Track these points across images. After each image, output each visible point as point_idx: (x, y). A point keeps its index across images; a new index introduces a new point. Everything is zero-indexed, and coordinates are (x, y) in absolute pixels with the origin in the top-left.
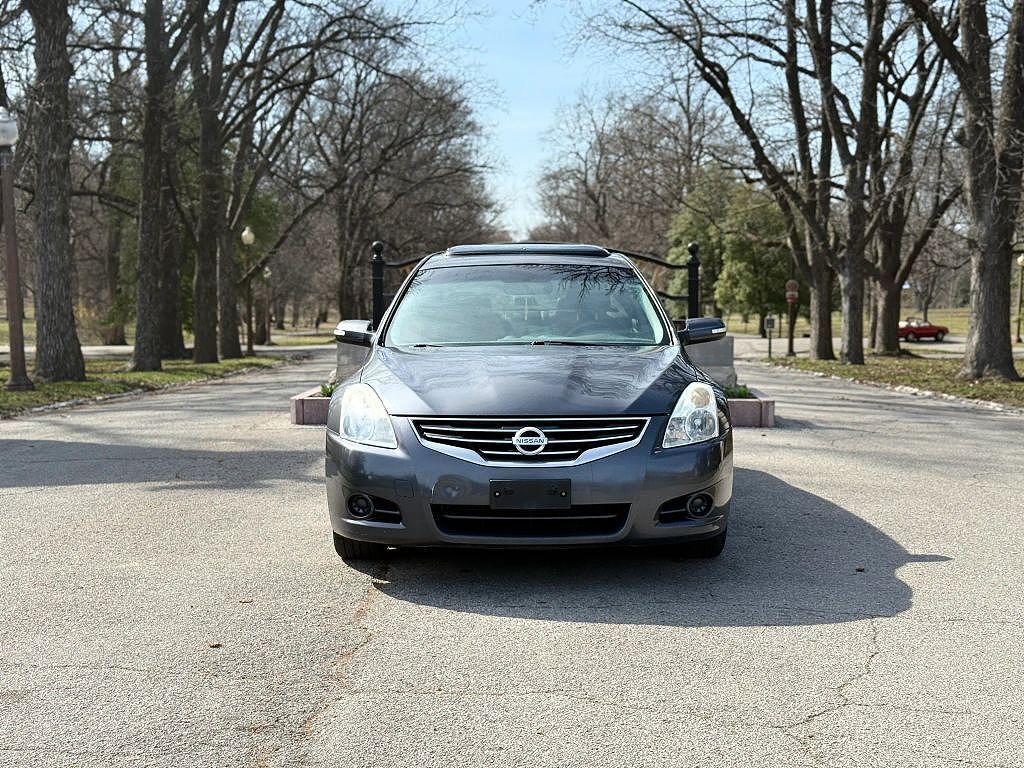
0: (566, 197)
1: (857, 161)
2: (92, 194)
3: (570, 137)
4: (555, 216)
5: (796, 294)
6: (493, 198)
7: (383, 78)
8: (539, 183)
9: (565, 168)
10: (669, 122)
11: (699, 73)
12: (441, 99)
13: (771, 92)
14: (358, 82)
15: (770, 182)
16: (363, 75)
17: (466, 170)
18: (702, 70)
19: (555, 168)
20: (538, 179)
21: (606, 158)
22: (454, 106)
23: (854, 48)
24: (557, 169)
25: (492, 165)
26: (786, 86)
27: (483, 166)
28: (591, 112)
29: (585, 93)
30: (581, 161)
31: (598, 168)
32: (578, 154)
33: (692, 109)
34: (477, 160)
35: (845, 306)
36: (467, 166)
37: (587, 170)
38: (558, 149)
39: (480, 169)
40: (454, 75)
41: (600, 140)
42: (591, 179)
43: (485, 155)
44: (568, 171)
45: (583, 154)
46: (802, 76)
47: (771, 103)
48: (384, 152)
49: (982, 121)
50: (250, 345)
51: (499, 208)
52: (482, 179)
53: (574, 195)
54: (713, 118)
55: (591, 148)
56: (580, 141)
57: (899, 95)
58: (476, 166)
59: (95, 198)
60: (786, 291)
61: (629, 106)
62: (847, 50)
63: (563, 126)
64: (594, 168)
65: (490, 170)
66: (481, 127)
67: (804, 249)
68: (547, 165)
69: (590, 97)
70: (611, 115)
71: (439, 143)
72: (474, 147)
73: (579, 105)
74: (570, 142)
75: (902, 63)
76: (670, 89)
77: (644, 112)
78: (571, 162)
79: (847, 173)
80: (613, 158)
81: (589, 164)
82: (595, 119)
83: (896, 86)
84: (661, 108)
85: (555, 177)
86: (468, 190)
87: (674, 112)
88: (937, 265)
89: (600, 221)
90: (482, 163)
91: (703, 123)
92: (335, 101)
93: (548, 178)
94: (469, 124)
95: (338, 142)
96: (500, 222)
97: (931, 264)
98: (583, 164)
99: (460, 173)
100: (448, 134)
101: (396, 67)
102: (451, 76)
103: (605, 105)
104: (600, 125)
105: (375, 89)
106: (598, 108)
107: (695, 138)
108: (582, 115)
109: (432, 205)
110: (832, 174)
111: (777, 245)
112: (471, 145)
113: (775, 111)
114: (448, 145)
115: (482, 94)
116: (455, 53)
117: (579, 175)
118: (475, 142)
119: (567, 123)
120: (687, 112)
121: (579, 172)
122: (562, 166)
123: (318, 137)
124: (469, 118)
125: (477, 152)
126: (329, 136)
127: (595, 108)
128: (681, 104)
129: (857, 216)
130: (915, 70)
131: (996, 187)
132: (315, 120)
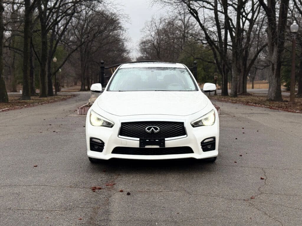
0: (148, 48)
1: (236, 38)
2: (7, 47)
3: (149, 31)
4: (145, 54)
5: (217, 77)
6: (127, 49)
7: (94, 13)
9: (148, 40)
10: (178, 26)
11: (189, 12)
13: (209, 18)
15: (210, 44)
16: (88, 12)
17: (118, 41)
19: (145, 40)
20: (140, 43)
21: (160, 37)
22: (116, 21)
23: (234, 5)
25: (126, 39)
26: (214, 16)
27: (124, 39)
28: (155, 23)
29: (153, 17)
30: (152, 38)
31: (157, 40)
32: (151, 35)
33: (186, 23)
34: (122, 37)
36: (119, 39)
38: (145, 34)
39: (123, 40)
41: (158, 32)
42: (155, 43)
43: (124, 36)
45: (153, 36)
46: (219, 13)
47: (209, 21)
48: (94, 35)
49: (273, 26)
50: (56, 92)
51: (128, 52)
52: (123, 43)
53: (150, 48)
54: (191, 25)
55: (155, 34)
56: (152, 32)
57: (246, 19)
58: (122, 39)
59: (8, 48)
60: (214, 76)
61: (167, 21)
62: (232, 5)
63: (147, 27)
65: (126, 41)
66: (124, 28)
68: (142, 39)
69: (155, 19)
70: (161, 24)
71: (110, 32)
73: (152, 21)
75: (247, 10)
76: (179, 17)
77: (171, 23)
78: (149, 38)
79: (232, 41)
80: (162, 37)
81: (155, 39)
82: (157, 25)
83: (246, 16)
84: (176, 22)
85: (145, 43)
86: (119, 46)
87: (180, 23)
88: (257, 68)
89: (158, 56)
91: (189, 27)
92: (79, 19)
93: (142, 43)
94: (119, 27)
95: (81, 31)
96: (128, 56)
97: (255, 68)
99: (117, 41)
100: (113, 30)
101: (98, 9)
102: (115, 13)
103: (159, 21)
104: (158, 27)
105: (91, 16)
106: (157, 22)
107: (186, 31)
108: (153, 24)
109: (109, 51)
110: (228, 41)
111: (212, 62)
113: (210, 23)
114: (113, 33)
115: (124, 18)
116: (116, 6)
118: (121, 32)
119: (148, 26)
120: (184, 23)
121: (152, 41)
123: (74, 30)
124: (119, 25)
125: (122, 35)
126: (78, 29)
127: (156, 22)
128: (182, 21)
129: (235, 54)
130: (251, 11)
131: (278, 45)
132: (73, 25)
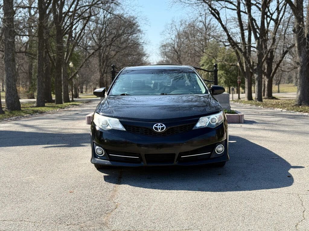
0: (168, 52)
1: (260, 39)
2: (23, 52)
3: (169, 34)
4: (165, 58)
5: (240, 80)
6: (146, 53)
7: (112, 16)
8: (160, 48)
9: (168, 43)
10: (200, 28)
12: (130, 22)
13: (232, 18)
14: (104, 18)
15: (233, 46)
16: (106, 16)
17: (138, 44)
18: (211, 12)
20: (160, 47)
21: (181, 40)
22: (134, 24)
23: (257, 4)
24: (165, 44)
25: (146, 42)
26: (237, 16)
27: (143, 43)
28: (175, 26)
29: (174, 20)
30: (172, 41)
31: (178, 43)
32: (172, 39)
33: (207, 24)
34: (141, 41)
35: (257, 84)
36: (138, 43)
37: (174, 44)
38: (166, 37)
39: (142, 44)
40: (134, 15)
41: (178, 34)
42: (176, 46)
43: (144, 40)
44: (169, 44)
45: (173, 39)
46: (241, 13)
47: (232, 22)
48: (113, 39)
49: (301, 25)
51: (148, 56)
52: (143, 47)
53: (171, 51)
54: (213, 27)
55: (176, 37)
56: (172, 35)
57: (271, 19)
58: (141, 43)
59: (24, 54)
60: (237, 79)
61: (187, 24)
62: (255, 5)
63: (167, 30)
64: (177, 43)
65: (145, 44)
66: (142, 31)
67: (243, 67)
68: (162, 42)
70: (182, 27)
71: (129, 36)
72: (140, 37)
73: (172, 24)
74: (169, 35)
75: (271, 9)
76: (200, 18)
77: (192, 26)
78: (170, 41)
79: (257, 43)
81: (175, 42)
82: (177, 28)
83: (270, 16)
84: (197, 24)
85: (165, 46)
86: (138, 50)
87: (201, 25)
88: (283, 71)
89: (179, 59)
90: (142, 42)
91: (210, 29)
92: (97, 23)
93: (163, 46)
94: (139, 30)
95: (99, 36)
96: (148, 60)
97: (281, 71)
98: (173, 42)
99: (136, 45)
100: (132, 33)
101: (116, 12)
103: (180, 23)
104: (178, 30)
105: (109, 20)
106: (178, 25)
107: (208, 33)
108: (173, 27)
109: (128, 55)
110: (251, 43)
111: (235, 65)
112: (139, 36)
113: (233, 24)
114: (132, 37)
115: (142, 21)
116: (135, 8)
117: (172, 45)
118: (140, 36)
119: (168, 29)
120: (205, 26)
121: (172, 44)
122: (167, 42)
123: (92, 34)
124: (138, 28)
125: (141, 38)
126: (96, 34)
128: (203, 23)
129: (260, 56)
130: (276, 11)
131: (306, 46)
132: (91, 29)
